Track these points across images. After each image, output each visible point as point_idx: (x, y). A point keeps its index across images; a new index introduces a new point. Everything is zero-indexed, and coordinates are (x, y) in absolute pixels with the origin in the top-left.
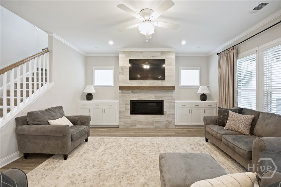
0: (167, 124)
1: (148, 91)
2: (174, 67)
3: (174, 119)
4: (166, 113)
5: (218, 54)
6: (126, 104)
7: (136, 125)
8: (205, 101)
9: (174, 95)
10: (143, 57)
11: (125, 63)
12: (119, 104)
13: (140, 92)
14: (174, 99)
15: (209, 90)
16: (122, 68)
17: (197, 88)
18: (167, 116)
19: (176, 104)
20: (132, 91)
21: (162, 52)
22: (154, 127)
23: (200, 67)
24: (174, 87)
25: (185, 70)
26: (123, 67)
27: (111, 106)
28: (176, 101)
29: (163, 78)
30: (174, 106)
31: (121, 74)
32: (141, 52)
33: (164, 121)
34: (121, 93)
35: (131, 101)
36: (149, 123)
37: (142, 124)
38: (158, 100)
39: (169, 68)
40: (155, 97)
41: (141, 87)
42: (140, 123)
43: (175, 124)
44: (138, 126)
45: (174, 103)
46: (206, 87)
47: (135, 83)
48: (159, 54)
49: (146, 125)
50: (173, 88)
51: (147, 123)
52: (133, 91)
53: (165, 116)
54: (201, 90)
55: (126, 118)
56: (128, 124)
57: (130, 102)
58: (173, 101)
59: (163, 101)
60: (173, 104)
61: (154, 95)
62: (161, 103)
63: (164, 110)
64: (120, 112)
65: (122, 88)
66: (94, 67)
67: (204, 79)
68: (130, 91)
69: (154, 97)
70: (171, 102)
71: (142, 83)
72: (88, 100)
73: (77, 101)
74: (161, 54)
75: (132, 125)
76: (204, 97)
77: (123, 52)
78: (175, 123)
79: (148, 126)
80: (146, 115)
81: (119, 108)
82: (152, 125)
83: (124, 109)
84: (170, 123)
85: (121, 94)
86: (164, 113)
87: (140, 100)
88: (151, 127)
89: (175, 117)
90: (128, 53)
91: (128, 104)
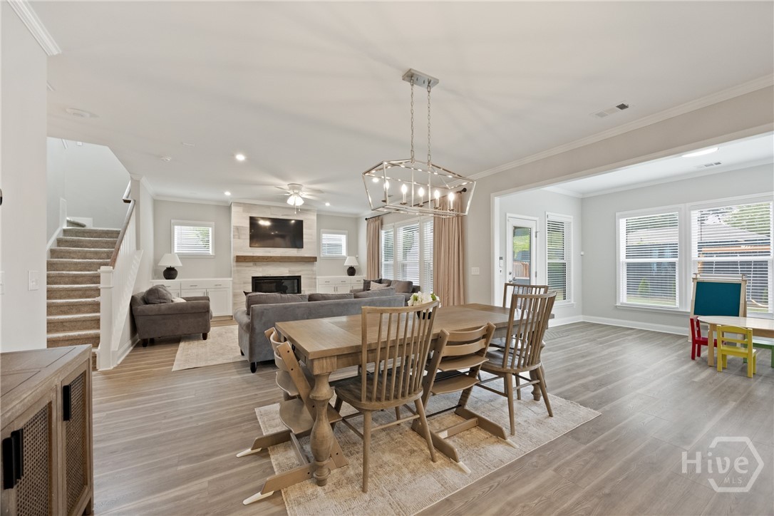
1: (279, 263)
2: (314, 232)
5: (366, 219)
6: (244, 283)
8: (354, 275)
9: (314, 268)
10: (272, 214)
11: (240, 220)
12: (234, 283)
13: (267, 265)
14: (315, 275)
15: (358, 262)
16: (237, 228)
17: (344, 259)
19: (317, 280)
20: (255, 263)
21: (298, 210)
24: (316, 258)
26: (239, 227)
27: (219, 287)
28: (317, 277)
29: (301, 246)
30: (315, 283)
31: (237, 237)
32: (269, 207)
34: (237, 266)
35: (253, 278)
38: (293, 275)
39: (308, 233)
40: (288, 271)
41: (271, 257)
45: (315, 279)
46: (354, 258)
47: (260, 252)
48: (294, 212)
50: (314, 259)
54: (350, 262)
57: (251, 280)
58: (314, 277)
59: (300, 277)
60: (314, 280)
61: (288, 268)
62: (298, 279)
63: (302, 288)
64: (234, 295)
65: (240, 259)
66: (173, 221)
67: (353, 247)
68: (251, 264)
70: (312, 278)
71: (270, 252)
72: (167, 279)
73: (150, 280)
74: (297, 213)
76: (352, 271)
77: (239, 204)
81: (234, 289)
83: (242, 291)
85: (236, 269)
87: (266, 276)
90: (247, 206)
91: (249, 283)
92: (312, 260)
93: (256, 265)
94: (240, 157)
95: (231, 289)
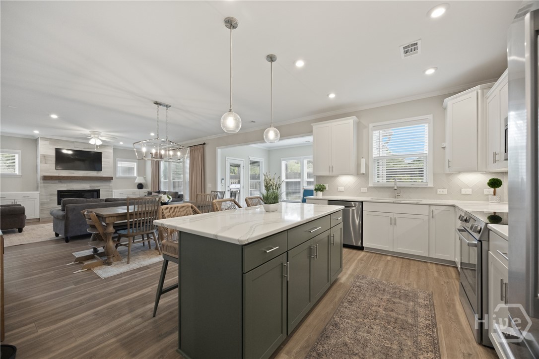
1: (81, 181)
2: (111, 160)
6: (51, 195)
8: (142, 189)
9: (111, 184)
10: (75, 147)
11: (47, 150)
12: (41, 196)
13: (71, 182)
14: (112, 188)
15: (145, 180)
16: (44, 156)
17: (135, 178)
19: (113, 193)
20: (59, 180)
23: (137, 161)
25: (121, 162)
26: (46, 155)
27: (27, 198)
28: (113, 190)
29: (100, 169)
30: (112, 194)
31: (44, 162)
34: (44, 183)
35: (58, 191)
38: (93, 189)
39: (106, 161)
41: (75, 177)
45: (112, 191)
46: (142, 178)
50: (111, 178)
54: (139, 180)
57: (57, 193)
59: (99, 190)
60: (111, 192)
61: (89, 185)
62: (98, 192)
64: (42, 204)
65: (46, 178)
67: (141, 171)
68: (57, 181)
69: (89, 187)
70: (109, 191)
71: (73, 173)
76: (140, 186)
77: (45, 139)
81: (40, 199)
83: (49, 200)
85: (42, 185)
87: (70, 190)
90: (53, 141)
91: (54, 195)
93: (61, 182)
94: (54, 116)
95: (38, 199)
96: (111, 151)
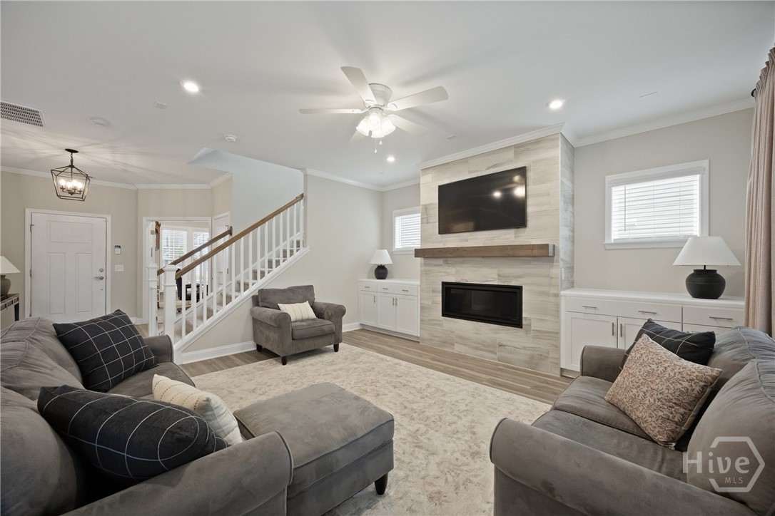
0: (532, 357)
1: (481, 259)
3: (557, 348)
4: (530, 325)
6: (434, 291)
7: (453, 345)
8: (715, 298)
9: (554, 271)
10: (470, 172)
12: (422, 290)
13: (462, 263)
14: (557, 286)
16: (426, 207)
18: (532, 334)
19: (562, 299)
20: (445, 259)
21: (516, 147)
22: (494, 359)
23: (705, 163)
24: (546, 246)
25: (628, 187)
26: (428, 205)
27: (406, 293)
28: (563, 293)
29: (522, 223)
30: (558, 305)
31: (424, 220)
32: (465, 160)
33: (525, 348)
34: (425, 265)
35: (444, 284)
36: (484, 346)
37: (466, 345)
38: (506, 284)
39: (538, 195)
40: (499, 275)
42: (463, 340)
43: (558, 364)
44: (459, 349)
45: (557, 295)
46: (724, 244)
47: (453, 241)
48: (511, 154)
49: (477, 348)
50: (543, 250)
51: (479, 343)
52: (447, 261)
53: (527, 332)
55: (435, 324)
56: (437, 339)
57: (441, 287)
58: (553, 291)
59: (519, 289)
60: (552, 299)
61: (496, 270)
62: (516, 293)
63: (524, 315)
64: (423, 308)
65: (419, 254)
66: (394, 212)
68: (441, 261)
69: (497, 277)
70: (547, 294)
71: (467, 241)
72: (378, 279)
73: (361, 279)
74: (516, 154)
75: (445, 342)
76: (706, 284)
78: (559, 359)
79: (480, 353)
80: (475, 323)
81: (421, 299)
82: (491, 352)
83: (430, 302)
84: (543, 357)
85: (423, 268)
86: (524, 322)
87: (462, 282)
88: (489, 357)
89: (558, 339)
90: (437, 170)
91: (438, 292)
92: (542, 253)
93: (446, 263)
95: (419, 297)
96: (557, 153)
